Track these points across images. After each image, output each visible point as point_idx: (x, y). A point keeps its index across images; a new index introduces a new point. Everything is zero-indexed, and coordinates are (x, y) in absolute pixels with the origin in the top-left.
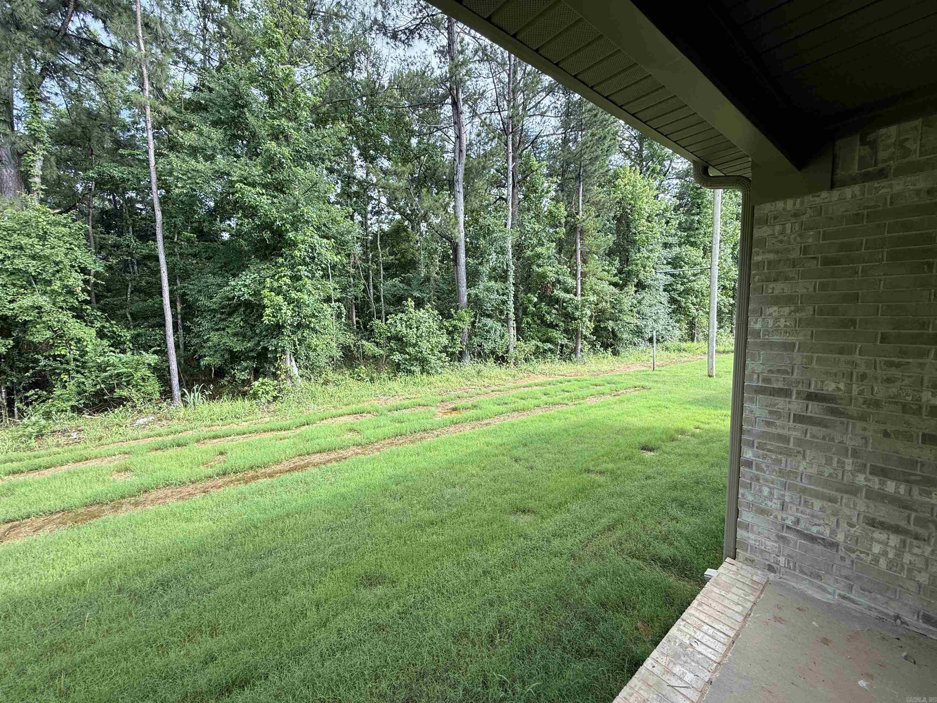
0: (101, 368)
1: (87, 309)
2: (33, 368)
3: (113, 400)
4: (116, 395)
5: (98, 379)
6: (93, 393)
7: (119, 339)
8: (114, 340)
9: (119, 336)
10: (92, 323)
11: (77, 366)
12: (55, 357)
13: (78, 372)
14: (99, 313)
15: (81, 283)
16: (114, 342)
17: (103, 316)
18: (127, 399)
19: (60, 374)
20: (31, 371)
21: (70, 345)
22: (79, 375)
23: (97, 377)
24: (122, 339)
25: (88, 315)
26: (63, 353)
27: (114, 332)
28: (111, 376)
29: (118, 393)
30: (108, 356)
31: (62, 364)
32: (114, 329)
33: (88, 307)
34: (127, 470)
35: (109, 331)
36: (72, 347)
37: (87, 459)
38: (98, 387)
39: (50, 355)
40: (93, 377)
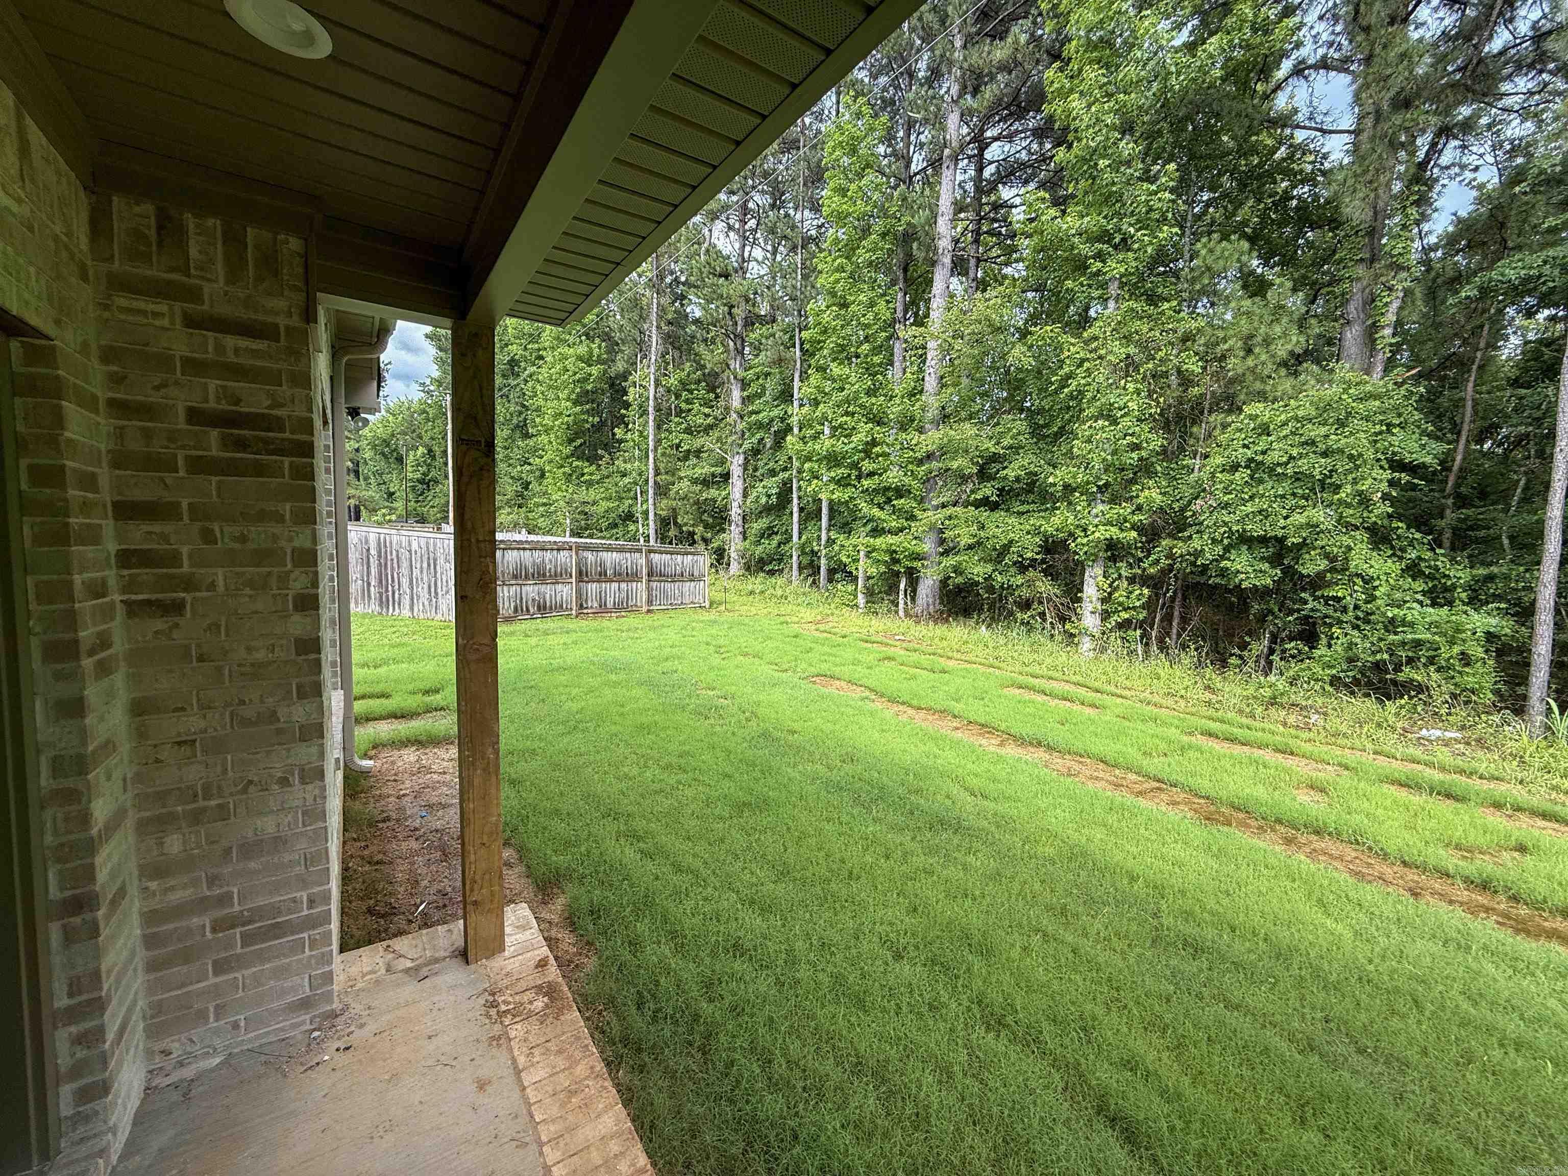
0: (1391, 625)
1: (1398, 528)
2: (1298, 611)
3: (1394, 682)
4: (1401, 677)
5: (1382, 644)
6: (1369, 664)
7: (1443, 581)
8: (1436, 582)
9: (1445, 576)
10: (1403, 550)
11: (1357, 618)
12: (1327, 599)
13: (1356, 627)
14: (1418, 536)
15: (1384, 486)
16: (1435, 586)
17: (1425, 541)
18: (1421, 689)
19: (1331, 626)
20: (1296, 615)
21: (1355, 584)
22: (1355, 633)
23: (1381, 639)
24: (1449, 583)
25: (1399, 538)
26: (1340, 594)
27: (1437, 569)
28: (1403, 643)
29: (1409, 672)
30: (1409, 608)
31: (1335, 611)
32: (1438, 563)
33: (1400, 524)
34: (1323, 790)
35: (1429, 567)
36: (1356, 588)
37: (1292, 753)
38: (1378, 657)
39: (1323, 596)
40: (1375, 640)
